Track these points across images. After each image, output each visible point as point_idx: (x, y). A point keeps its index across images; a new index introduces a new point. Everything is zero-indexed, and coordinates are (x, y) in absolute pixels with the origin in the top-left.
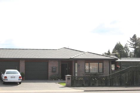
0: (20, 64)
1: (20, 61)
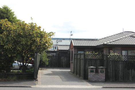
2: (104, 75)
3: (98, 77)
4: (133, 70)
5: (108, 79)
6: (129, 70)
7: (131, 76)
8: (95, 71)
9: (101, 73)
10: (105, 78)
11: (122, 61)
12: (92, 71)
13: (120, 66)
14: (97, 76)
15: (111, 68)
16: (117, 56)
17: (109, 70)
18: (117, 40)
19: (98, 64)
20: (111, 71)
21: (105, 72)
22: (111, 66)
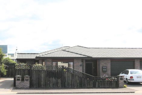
0: (135, 64)
1: (136, 60)
2: (29, 83)
3: (24, 84)
4: (53, 78)
5: (32, 86)
6: (50, 78)
7: (52, 83)
8: (21, 79)
9: (26, 81)
10: (29, 85)
11: (44, 70)
12: (18, 80)
13: (43, 75)
14: (22, 83)
15: (35, 77)
16: (40, 66)
17: (33, 78)
18: (49, 54)
19: (26, 73)
20: (35, 79)
21: (29, 80)
22: (35, 75)
